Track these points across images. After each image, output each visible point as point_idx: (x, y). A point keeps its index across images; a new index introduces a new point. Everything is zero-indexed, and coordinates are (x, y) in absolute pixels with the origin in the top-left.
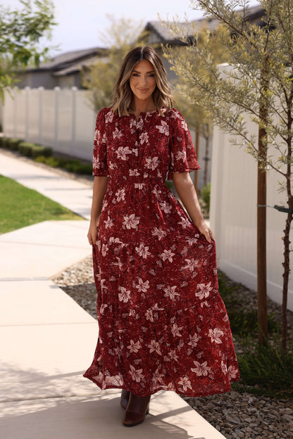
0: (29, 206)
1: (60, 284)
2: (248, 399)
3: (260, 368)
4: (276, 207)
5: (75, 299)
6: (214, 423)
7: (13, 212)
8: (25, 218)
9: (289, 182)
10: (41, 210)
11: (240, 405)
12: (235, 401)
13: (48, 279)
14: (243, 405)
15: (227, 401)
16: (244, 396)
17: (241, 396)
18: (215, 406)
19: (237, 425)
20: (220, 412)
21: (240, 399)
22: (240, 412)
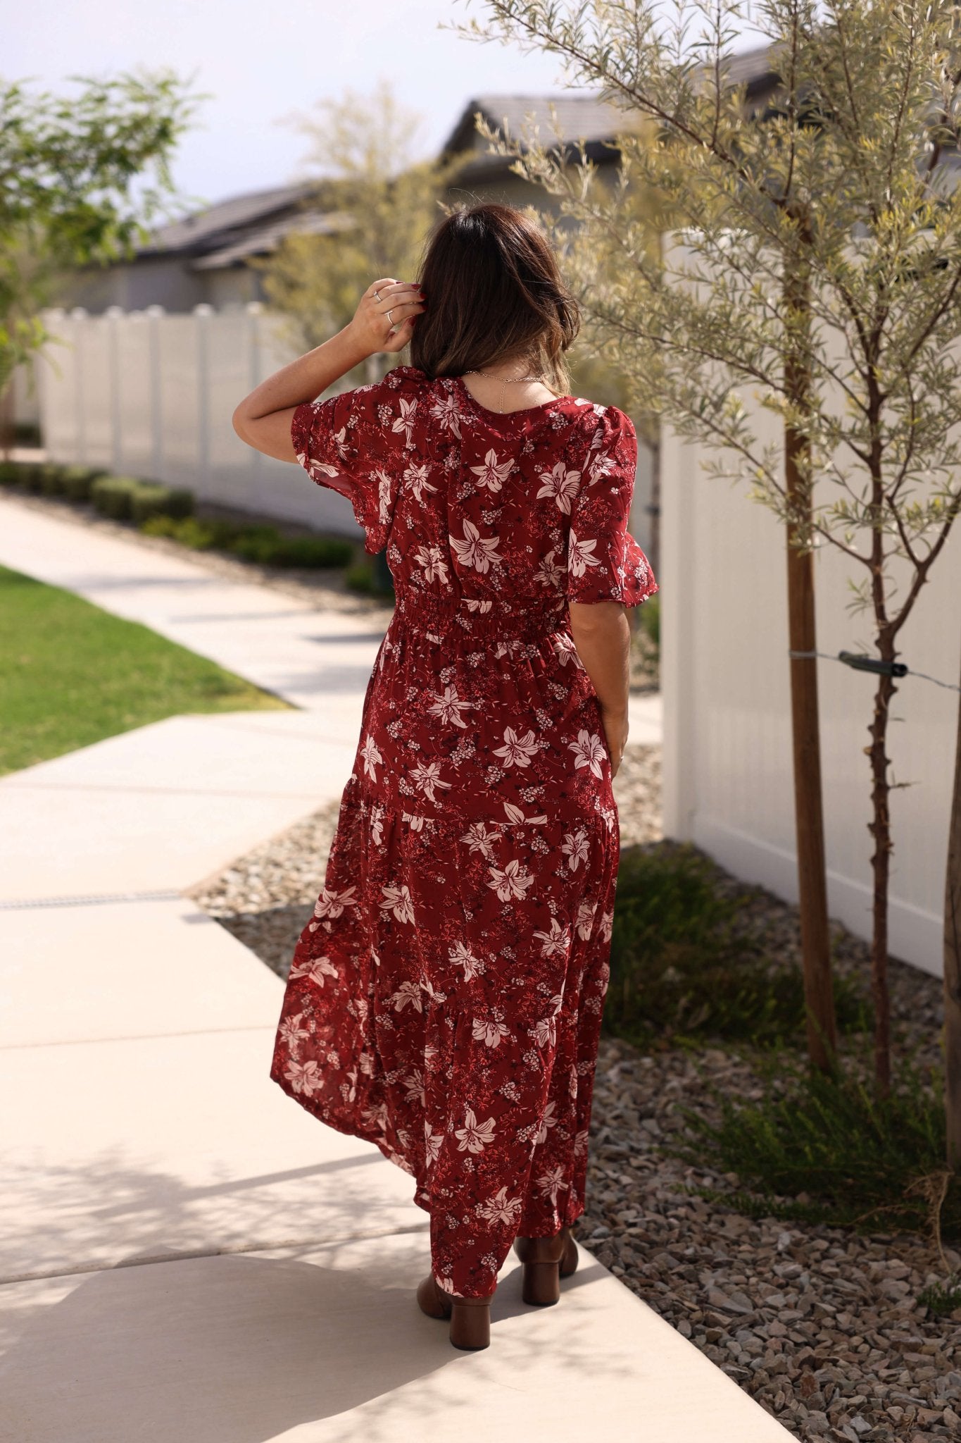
0: (123, 674)
1: (217, 908)
2: (777, 1235)
3: (812, 1140)
4: (845, 657)
5: (260, 954)
6: (672, 1314)
7: (73, 695)
8: (112, 711)
9: (878, 582)
10: (160, 685)
11: (753, 1256)
12: (740, 1246)
13: (181, 895)
14: (762, 1256)
15: (713, 1245)
16: (764, 1227)
17: (755, 1229)
18: (678, 1262)
19: (740, 1319)
20: (692, 1279)
21: (754, 1238)
22: (753, 1276)
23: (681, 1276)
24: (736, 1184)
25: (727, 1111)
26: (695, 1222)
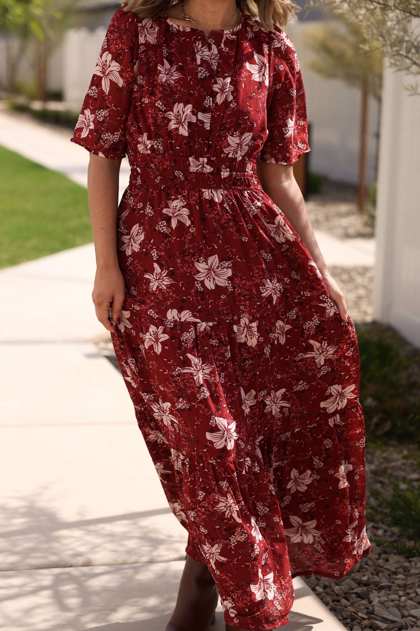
11: (404, 582)
12: (397, 575)
13: (87, 341)
14: (409, 583)
15: (380, 574)
16: (413, 563)
17: (407, 564)
18: (356, 585)
19: (393, 625)
20: (365, 597)
21: (406, 570)
22: (403, 596)
23: (358, 595)
24: (398, 534)
25: (396, 487)
26: (370, 559)
